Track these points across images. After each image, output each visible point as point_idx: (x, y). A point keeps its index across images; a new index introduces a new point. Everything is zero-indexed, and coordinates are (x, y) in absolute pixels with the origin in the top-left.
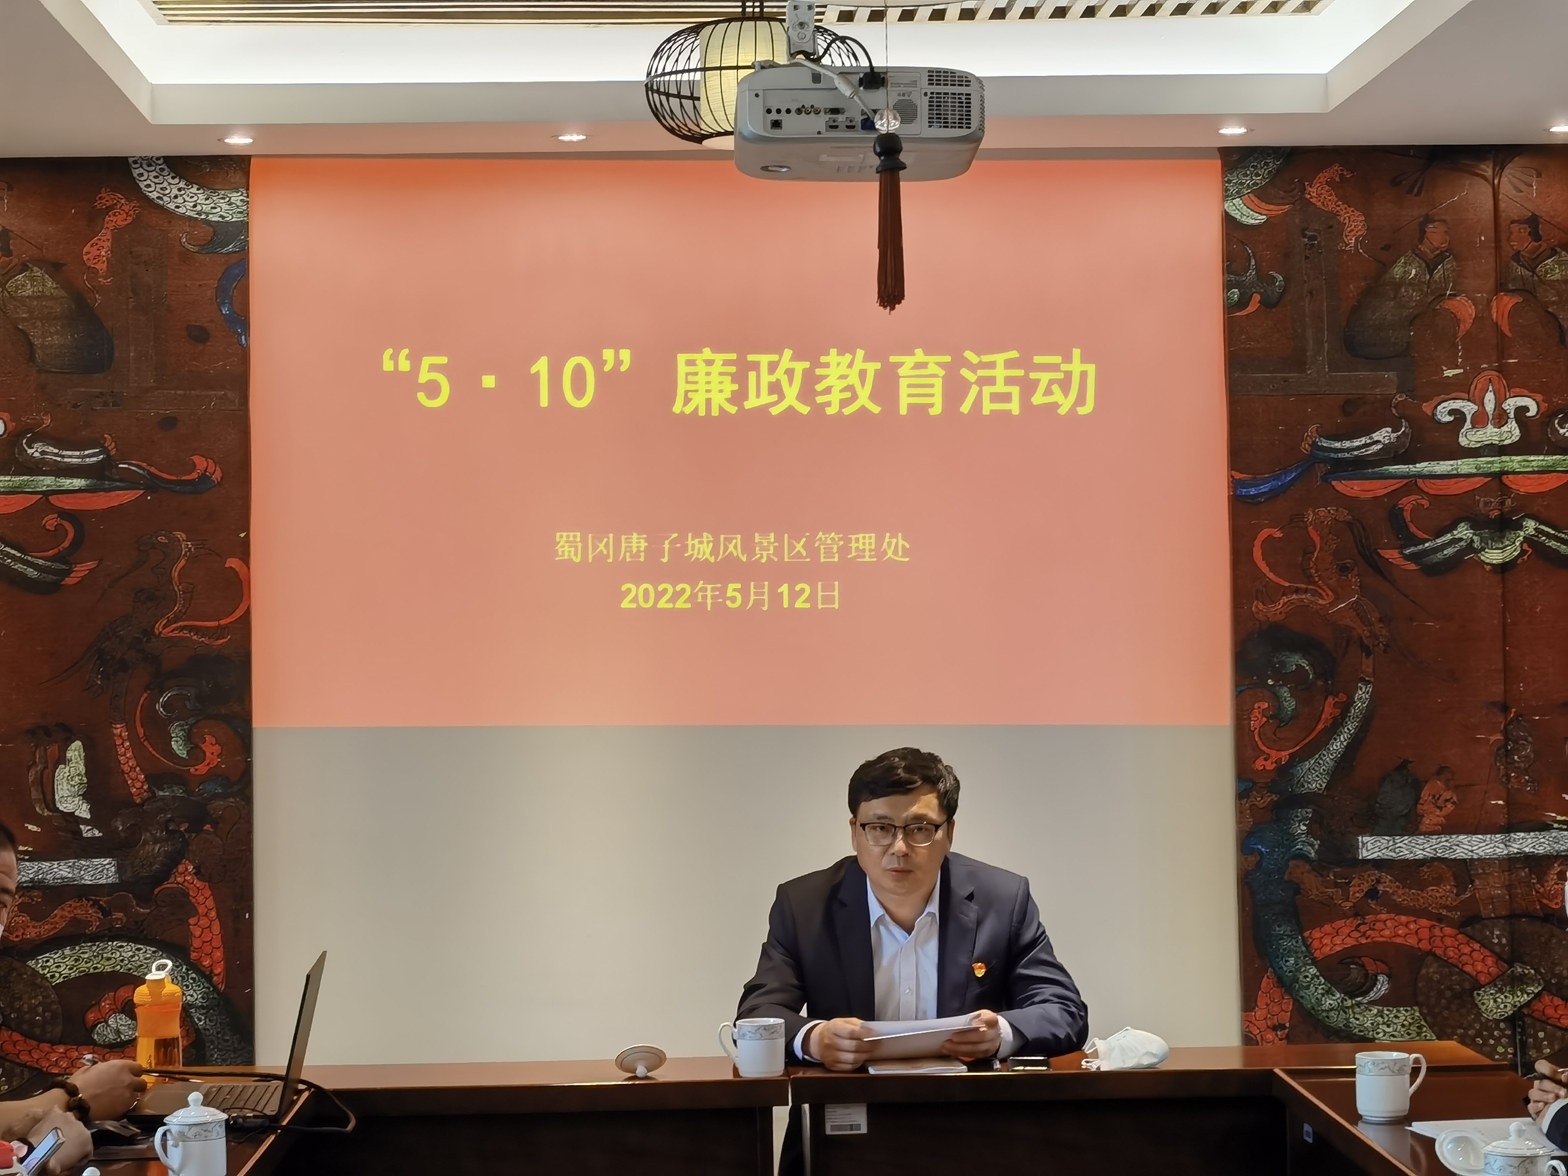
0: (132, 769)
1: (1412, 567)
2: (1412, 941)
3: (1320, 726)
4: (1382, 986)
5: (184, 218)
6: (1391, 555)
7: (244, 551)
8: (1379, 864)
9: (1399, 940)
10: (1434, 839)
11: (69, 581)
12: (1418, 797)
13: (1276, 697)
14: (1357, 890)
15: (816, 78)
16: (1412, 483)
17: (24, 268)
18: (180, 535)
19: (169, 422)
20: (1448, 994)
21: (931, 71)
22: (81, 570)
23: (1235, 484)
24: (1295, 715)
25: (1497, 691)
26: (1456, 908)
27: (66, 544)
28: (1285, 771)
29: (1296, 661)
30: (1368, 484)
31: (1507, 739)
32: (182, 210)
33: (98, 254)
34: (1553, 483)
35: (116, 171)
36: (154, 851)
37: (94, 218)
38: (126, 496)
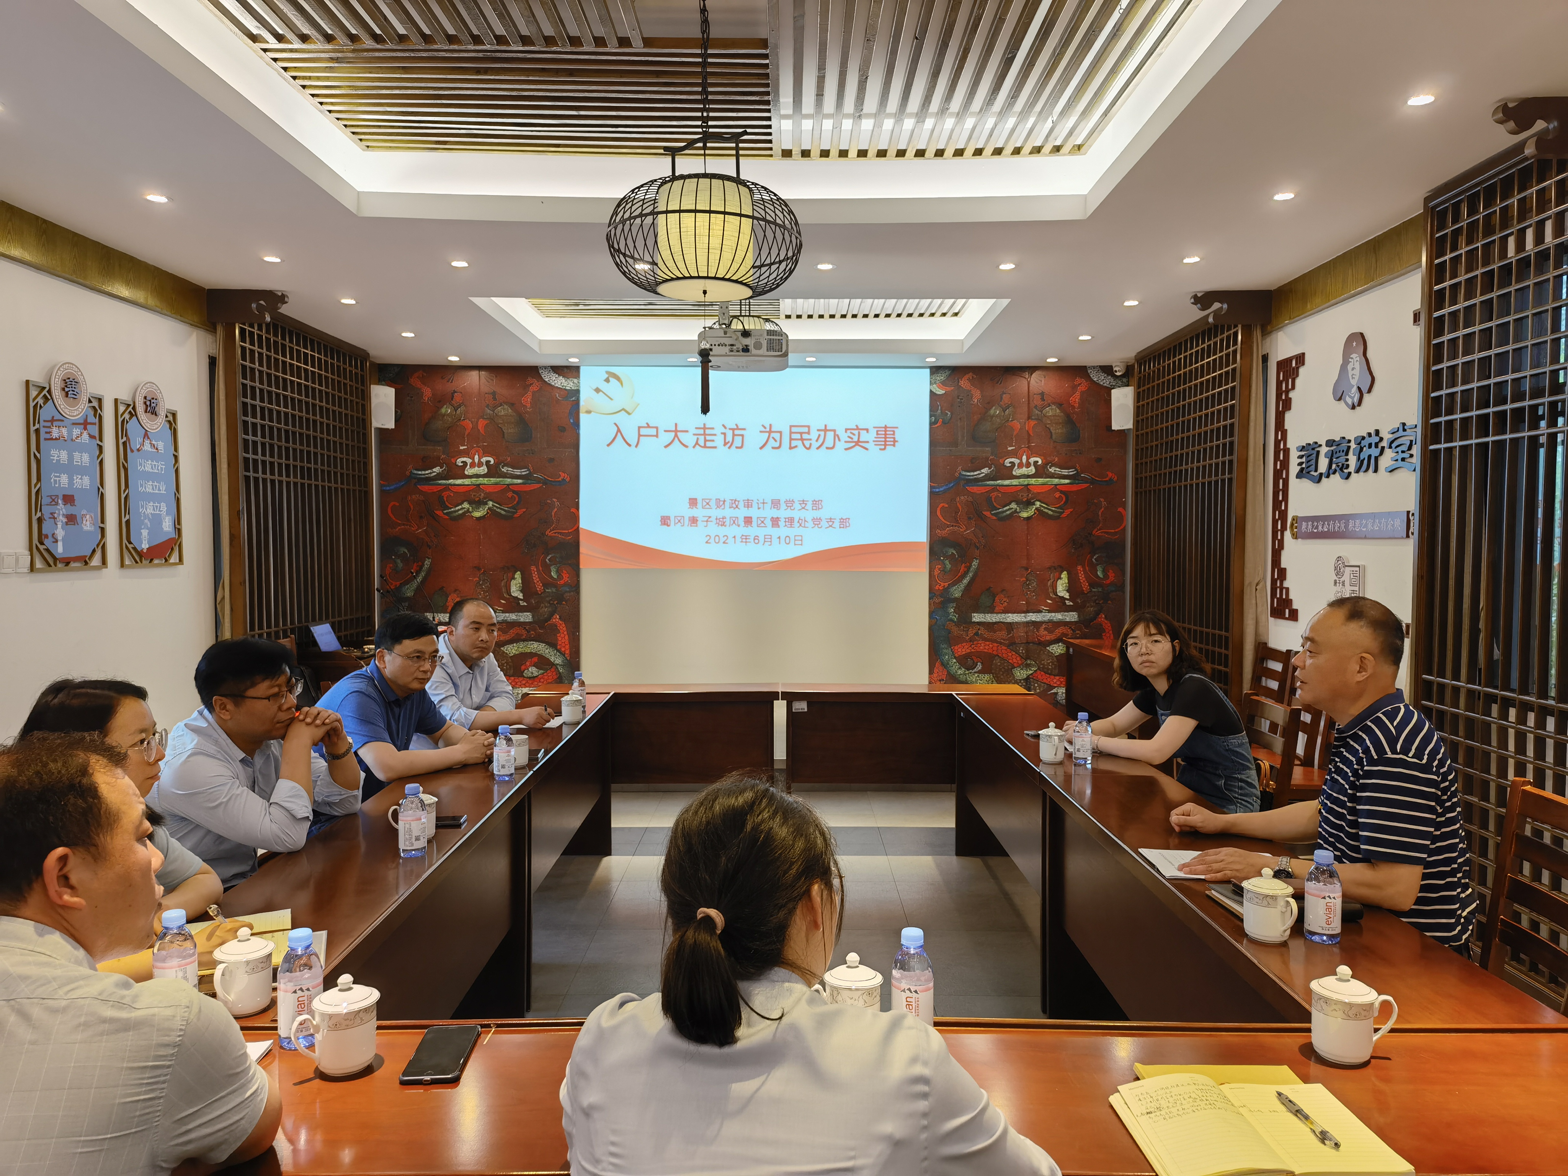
0: (537, 581)
1: (995, 518)
2: (990, 651)
3: (959, 574)
4: (979, 667)
5: (557, 387)
6: (987, 513)
7: (578, 506)
8: (979, 623)
9: (986, 651)
10: (999, 615)
11: (515, 515)
12: (994, 600)
13: (944, 564)
14: (971, 633)
16: (995, 488)
17: (501, 405)
18: (555, 500)
19: (551, 460)
20: (1003, 670)
21: (768, 331)
22: (520, 512)
23: (931, 488)
24: (951, 570)
25: (1024, 562)
26: (1007, 640)
27: (515, 503)
28: (946, 590)
29: (952, 551)
30: (979, 488)
31: (1027, 580)
32: (557, 385)
33: (527, 399)
34: (1046, 489)
35: (533, 371)
36: (545, 610)
37: (526, 387)
38: (536, 486)
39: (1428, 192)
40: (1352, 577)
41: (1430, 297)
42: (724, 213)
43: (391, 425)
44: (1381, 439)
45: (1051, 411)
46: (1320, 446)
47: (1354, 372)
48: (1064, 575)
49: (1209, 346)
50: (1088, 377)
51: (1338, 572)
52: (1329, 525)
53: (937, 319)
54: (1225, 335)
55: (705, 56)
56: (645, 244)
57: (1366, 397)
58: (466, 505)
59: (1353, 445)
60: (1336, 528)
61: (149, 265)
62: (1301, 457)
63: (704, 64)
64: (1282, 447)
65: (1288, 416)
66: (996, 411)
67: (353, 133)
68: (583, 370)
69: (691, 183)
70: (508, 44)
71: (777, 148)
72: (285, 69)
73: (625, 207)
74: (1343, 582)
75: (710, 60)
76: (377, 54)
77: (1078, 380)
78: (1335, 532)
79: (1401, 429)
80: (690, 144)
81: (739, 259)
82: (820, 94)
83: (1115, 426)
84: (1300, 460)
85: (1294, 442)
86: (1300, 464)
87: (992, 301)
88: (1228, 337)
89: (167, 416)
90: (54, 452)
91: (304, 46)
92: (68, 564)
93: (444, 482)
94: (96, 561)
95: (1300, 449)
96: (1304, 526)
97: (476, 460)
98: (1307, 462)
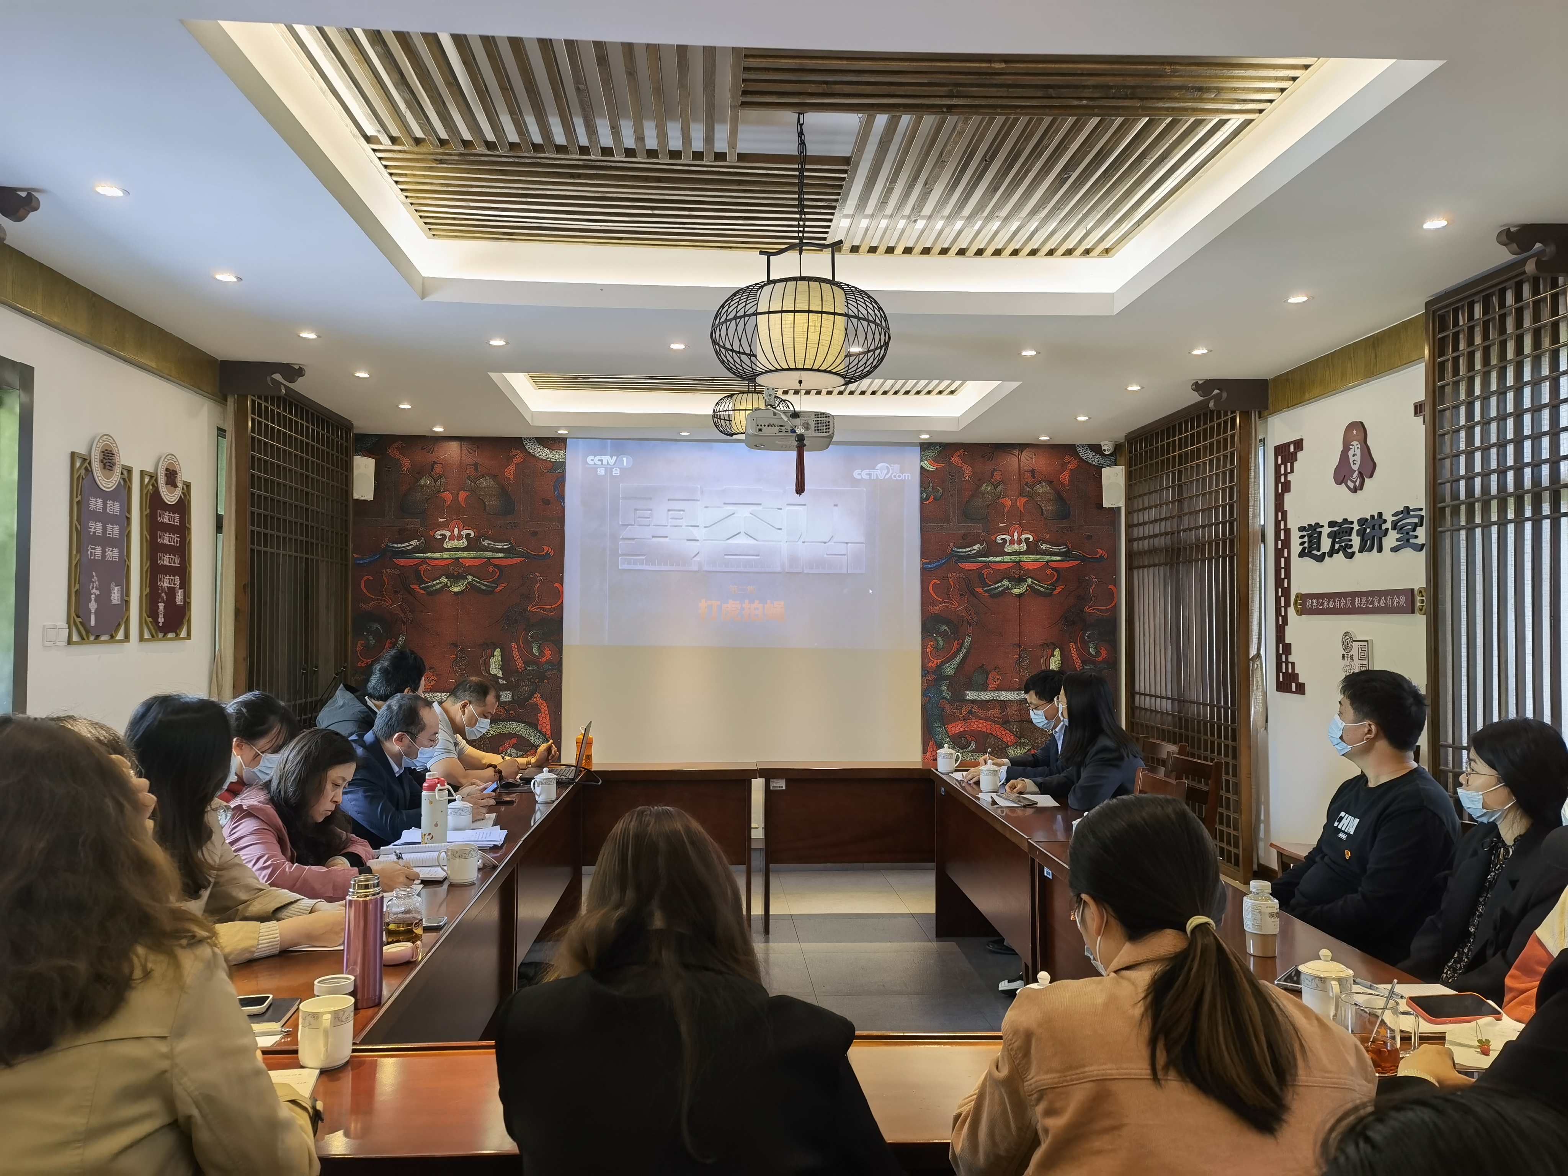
0: (518, 659)
1: (988, 595)
2: (984, 730)
3: (952, 651)
4: (973, 745)
5: (542, 459)
6: (979, 590)
7: (561, 581)
8: (972, 701)
9: (980, 729)
10: (993, 693)
11: (497, 590)
12: (987, 678)
13: (936, 641)
14: (965, 710)
15: (775, 414)
16: (987, 565)
17: (483, 477)
18: (537, 574)
19: (534, 533)
21: (816, 413)
22: (501, 587)
23: (923, 564)
24: (943, 647)
25: (1016, 640)
26: (1000, 718)
27: (496, 577)
28: (939, 667)
29: (944, 628)
30: (971, 565)
31: (1020, 657)
32: (541, 457)
33: (510, 471)
34: (1037, 565)
35: (517, 442)
36: (525, 689)
37: (509, 459)
38: (518, 560)
39: (1429, 298)
40: (1360, 651)
41: (1434, 391)
43: (369, 496)
44: (1385, 521)
45: (1042, 489)
46: (1323, 526)
47: (1355, 458)
48: (1057, 652)
49: (1205, 430)
50: (1076, 455)
51: (1346, 647)
52: (1335, 602)
53: (933, 396)
54: (1222, 420)
55: (801, 171)
58: (444, 580)
59: (1356, 527)
60: (1342, 604)
62: (1302, 537)
63: (801, 177)
64: (1282, 527)
65: (1287, 496)
66: (986, 488)
68: (570, 442)
69: (791, 284)
70: (613, 155)
72: (387, 167)
73: (729, 308)
74: (1352, 658)
75: (805, 174)
76: (483, 158)
77: (1068, 458)
78: (1340, 608)
79: (1405, 512)
82: (885, 199)
83: (1106, 505)
84: (1301, 540)
85: (1294, 523)
86: (1302, 544)
87: (996, 384)
88: (1226, 422)
90: (91, 524)
91: (416, 149)
92: (97, 637)
93: (422, 555)
94: (120, 636)
95: (1301, 529)
96: (1309, 602)
97: (456, 533)
98: (1310, 542)
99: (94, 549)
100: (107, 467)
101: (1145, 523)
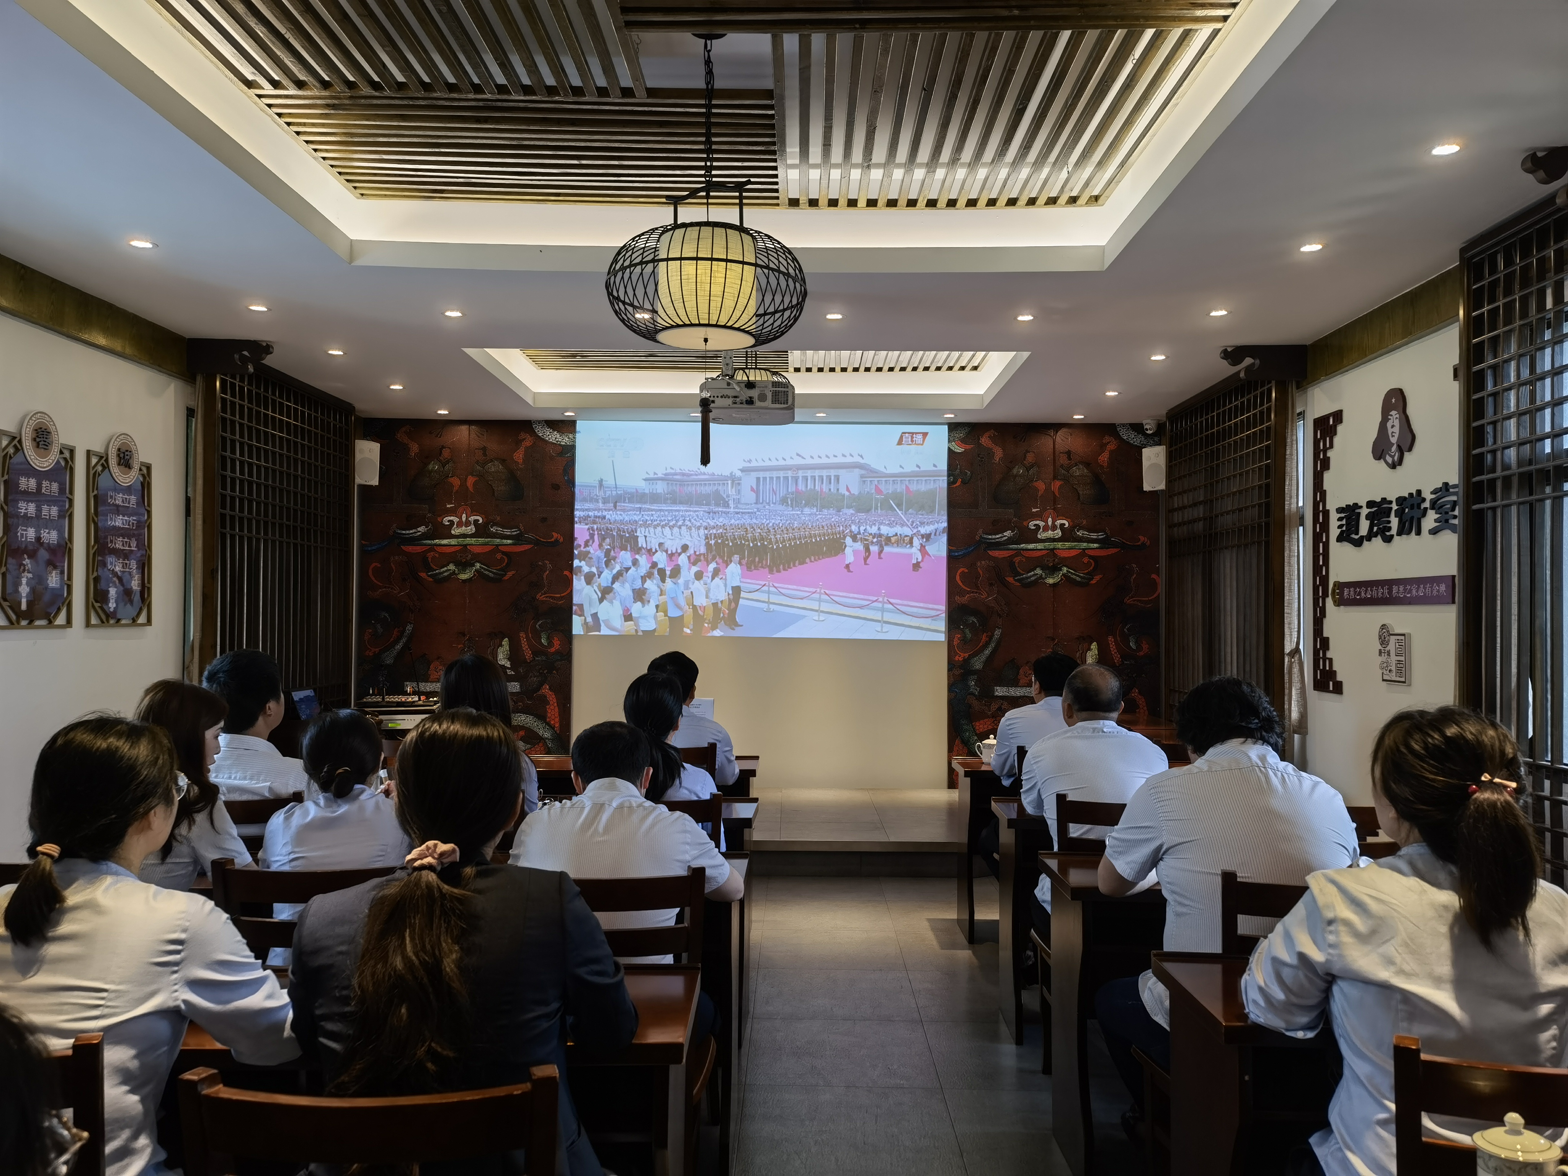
0: (527, 649)
1: (1018, 584)
3: (981, 644)
5: (551, 442)
6: (1010, 579)
8: (1003, 698)
11: (506, 578)
12: (1018, 673)
13: (964, 632)
14: (993, 708)
16: (1019, 552)
17: (491, 461)
18: (547, 562)
19: (544, 520)
22: (510, 574)
23: (949, 552)
24: (971, 640)
25: (1050, 632)
27: (504, 564)
28: (966, 661)
29: (973, 619)
30: (1001, 552)
32: (551, 440)
33: (519, 456)
34: (1074, 553)
35: (525, 426)
36: (534, 680)
37: (518, 443)
38: (527, 547)
39: (1464, 243)
40: (1397, 646)
41: (1468, 350)
42: (727, 261)
43: (375, 482)
44: (1424, 500)
45: (1078, 471)
46: (1361, 507)
47: (1393, 430)
48: (1094, 646)
49: (1243, 403)
50: (1117, 436)
51: (1383, 641)
52: (1372, 591)
53: (955, 373)
54: (1258, 392)
55: (709, 106)
56: (646, 292)
57: (1407, 455)
58: (452, 567)
59: (1395, 507)
60: (1380, 594)
61: (128, 312)
62: (1340, 519)
63: (708, 115)
64: (1321, 509)
65: (1327, 476)
66: (1018, 471)
67: (348, 181)
68: (580, 425)
69: (693, 232)
70: (509, 93)
71: (783, 197)
72: (280, 115)
73: (625, 255)
74: (1389, 652)
75: (714, 111)
76: (375, 102)
77: (1107, 439)
78: (1378, 598)
79: (1444, 490)
80: (693, 193)
81: (740, 307)
82: (827, 144)
83: (1147, 487)
84: (1340, 523)
85: (1333, 504)
86: (1340, 527)
87: (1012, 354)
88: (1262, 394)
89: (140, 470)
90: (22, 504)
91: (300, 93)
92: (31, 622)
93: (429, 542)
94: (61, 620)
95: (1340, 510)
96: (1346, 591)
97: (464, 519)
98: (1347, 524)
99: (26, 530)
100: (40, 446)
101: (1184, 507)
